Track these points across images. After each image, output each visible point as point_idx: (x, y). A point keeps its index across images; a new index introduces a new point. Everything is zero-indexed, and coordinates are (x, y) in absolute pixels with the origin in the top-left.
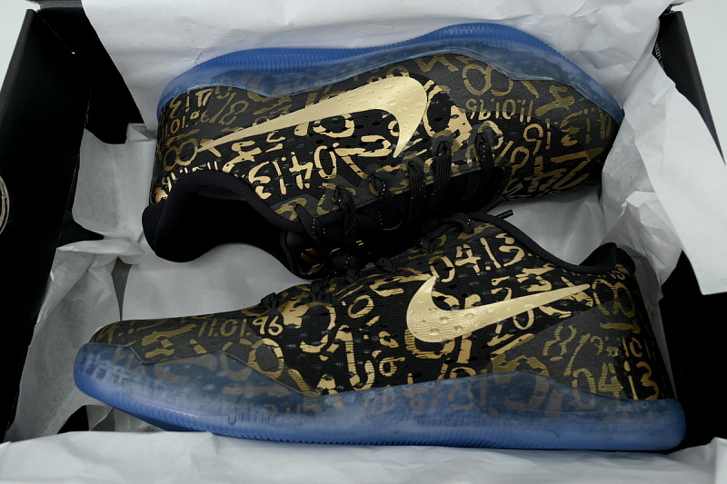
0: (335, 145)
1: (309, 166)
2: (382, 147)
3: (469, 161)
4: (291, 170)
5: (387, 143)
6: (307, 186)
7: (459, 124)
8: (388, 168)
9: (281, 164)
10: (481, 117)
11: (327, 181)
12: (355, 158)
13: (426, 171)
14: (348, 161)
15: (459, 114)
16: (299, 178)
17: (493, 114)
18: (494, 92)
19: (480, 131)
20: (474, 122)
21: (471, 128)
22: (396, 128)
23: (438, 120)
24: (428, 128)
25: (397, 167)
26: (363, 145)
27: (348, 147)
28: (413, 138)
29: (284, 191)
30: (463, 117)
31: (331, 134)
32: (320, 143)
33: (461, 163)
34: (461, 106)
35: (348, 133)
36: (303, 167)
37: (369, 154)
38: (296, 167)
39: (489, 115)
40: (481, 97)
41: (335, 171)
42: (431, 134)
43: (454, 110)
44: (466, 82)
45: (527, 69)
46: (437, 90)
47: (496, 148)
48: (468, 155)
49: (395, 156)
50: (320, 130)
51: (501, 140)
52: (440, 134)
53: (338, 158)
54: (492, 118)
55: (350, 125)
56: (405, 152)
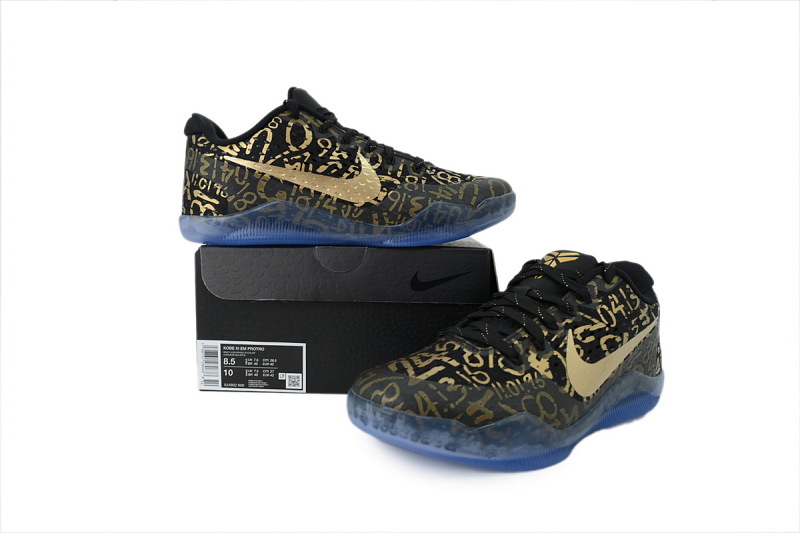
0: (607, 329)
1: (615, 311)
2: (581, 334)
3: (516, 342)
4: (623, 306)
5: (579, 338)
6: (610, 297)
7: (542, 365)
8: (569, 321)
9: (630, 310)
10: (529, 375)
11: (600, 303)
12: (593, 324)
13: (542, 327)
14: (594, 320)
15: (546, 374)
16: (617, 302)
17: (522, 381)
18: (531, 397)
19: (523, 366)
20: (532, 371)
21: (531, 365)
22: (578, 350)
23: (556, 365)
24: (560, 356)
25: (564, 323)
26: (592, 333)
27: (600, 329)
28: (565, 346)
29: (621, 290)
30: (542, 372)
31: (611, 336)
32: (615, 329)
33: (521, 339)
34: (547, 379)
35: (603, 340)
36: (618, 309)
37: (587, 327)
38: (621, 307)
39: (525, 379)
40: (537, 391)
41: (599, 311)
42: (556, 353)
43: (549, 375)
44: (552, 401)
45: (515, 426)
46: (566, 389)
47: (501, 359)
48: (520, 346)
49: (570, 331)
50: (618, 339)
51: (501, 365)
52: (550, 355)
53: (601, 321)
54: (521, 378)
55: (604, 347)
56: (565, 335)
